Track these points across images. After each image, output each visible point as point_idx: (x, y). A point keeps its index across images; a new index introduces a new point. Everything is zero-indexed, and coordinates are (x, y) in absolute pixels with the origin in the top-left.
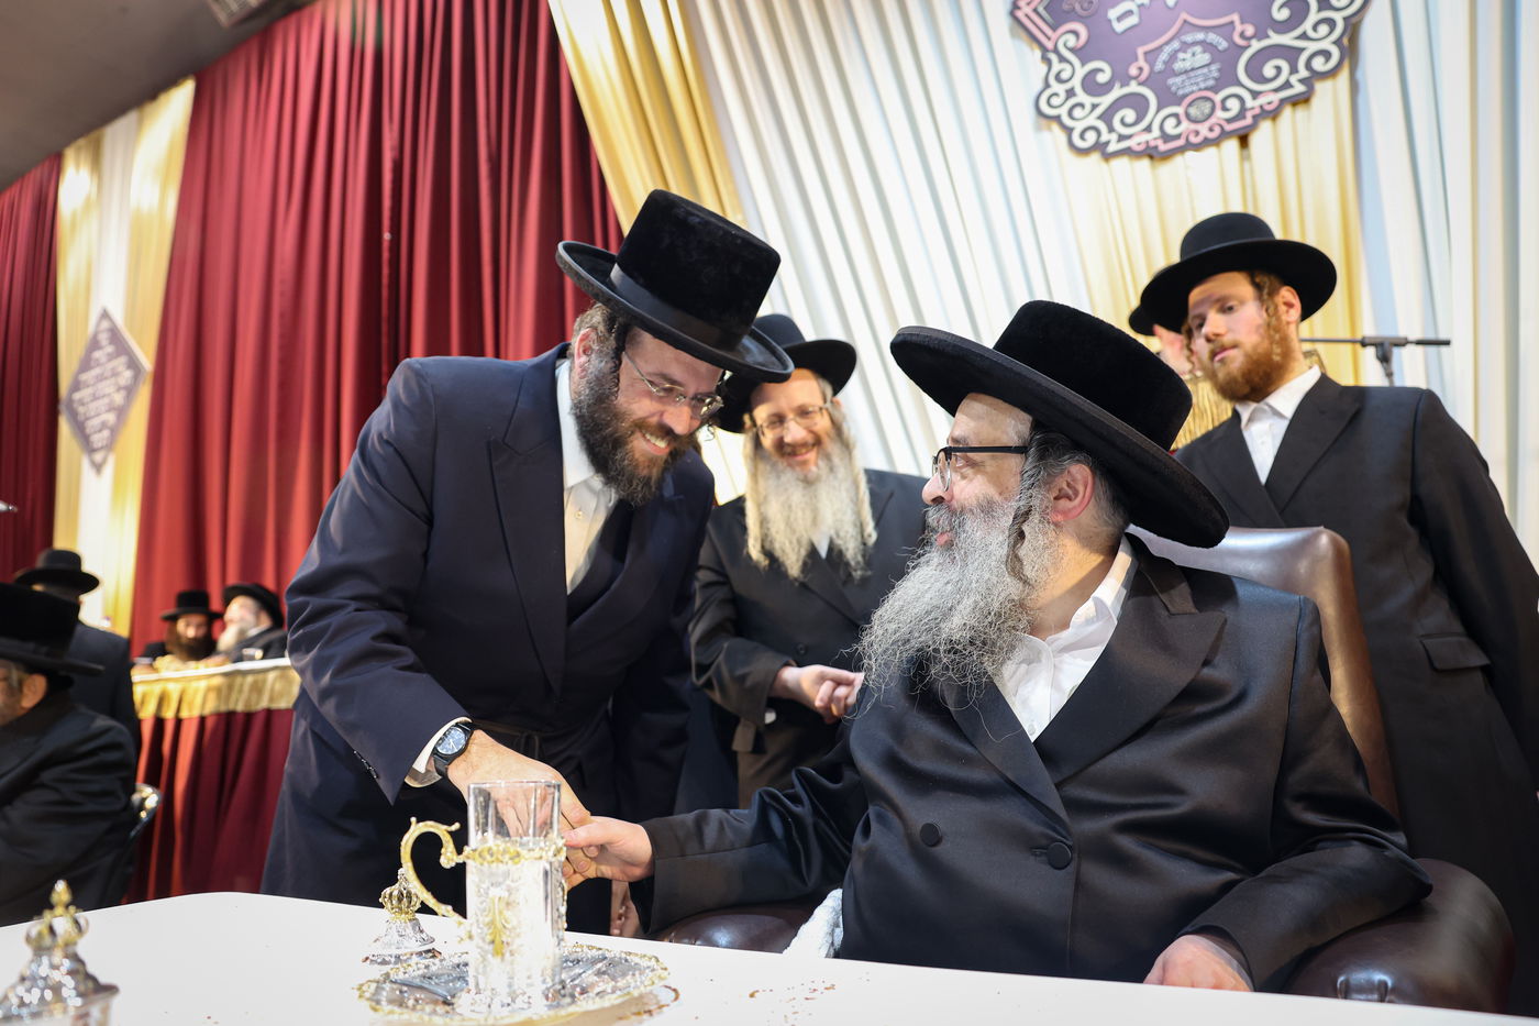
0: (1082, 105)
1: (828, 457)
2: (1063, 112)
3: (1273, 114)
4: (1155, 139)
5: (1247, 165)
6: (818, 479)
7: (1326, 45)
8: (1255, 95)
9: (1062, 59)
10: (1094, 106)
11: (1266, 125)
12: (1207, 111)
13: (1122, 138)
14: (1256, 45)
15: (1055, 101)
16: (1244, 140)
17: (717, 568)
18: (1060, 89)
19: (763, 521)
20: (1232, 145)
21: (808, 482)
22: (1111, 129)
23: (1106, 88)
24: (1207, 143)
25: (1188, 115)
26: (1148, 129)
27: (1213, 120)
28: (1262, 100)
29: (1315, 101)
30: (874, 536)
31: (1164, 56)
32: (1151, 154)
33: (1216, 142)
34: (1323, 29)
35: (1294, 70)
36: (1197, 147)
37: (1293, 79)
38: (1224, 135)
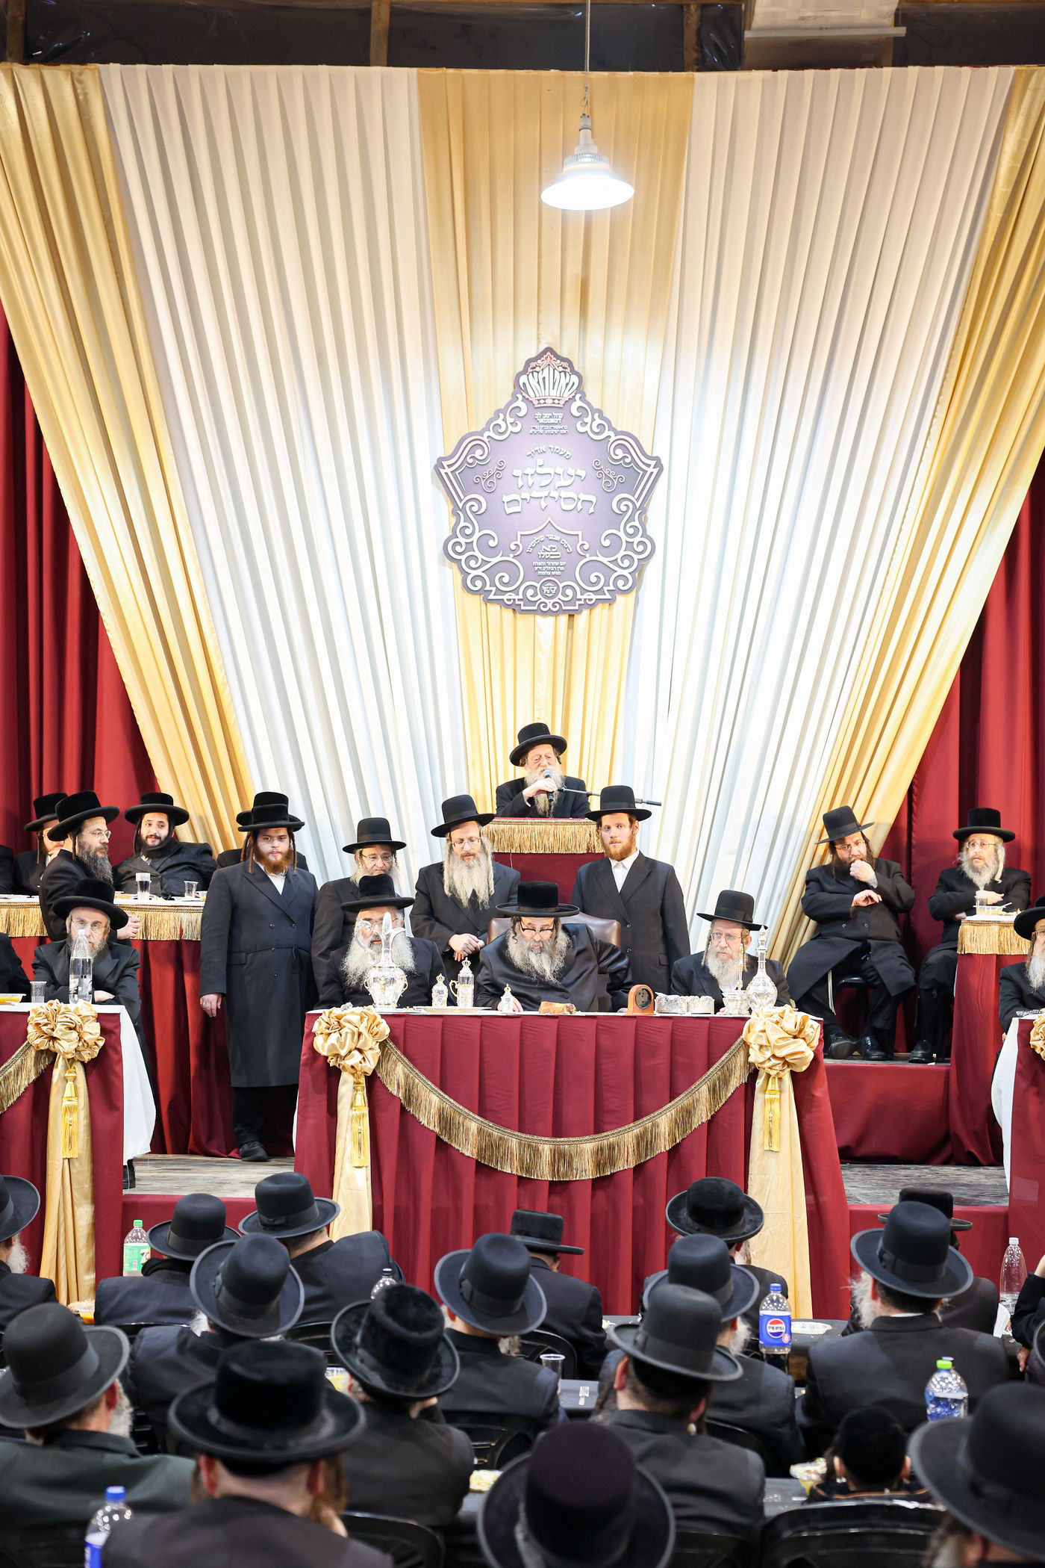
0: (476, 558)
1: (478, 859)
2: (463, 558)
3: (592, 607)
4: (519, 600)
5: (570, 631)
6: (473, 867)
7: (626, 573)
8: (584, 591)
9: (467, 519)
10: (485, 562)
11: (585, 612)
12: (553, 592)
13: (499, 591)
14: (589, 558)
15: (458, 549)
16: (571, 616)
17: (427, 893)
18: (462, 540)
19: (451, 878)
20: (563, 619)
21: (469, 867)
22: (493, 584)
23: (493, 551)
24: (549, 613)
25: (542, 590)
26: (516, 591)
27: (556, 600)
28: (586, 596)
29: (615, 606)
30: (493, 892)
31: (533, 543)
32: (515, 608)
33: (555, 614)
34: (627, 563)
35: (607, 584)
36: (544, 614)
37: (605, 589)
38: (561, 611)
